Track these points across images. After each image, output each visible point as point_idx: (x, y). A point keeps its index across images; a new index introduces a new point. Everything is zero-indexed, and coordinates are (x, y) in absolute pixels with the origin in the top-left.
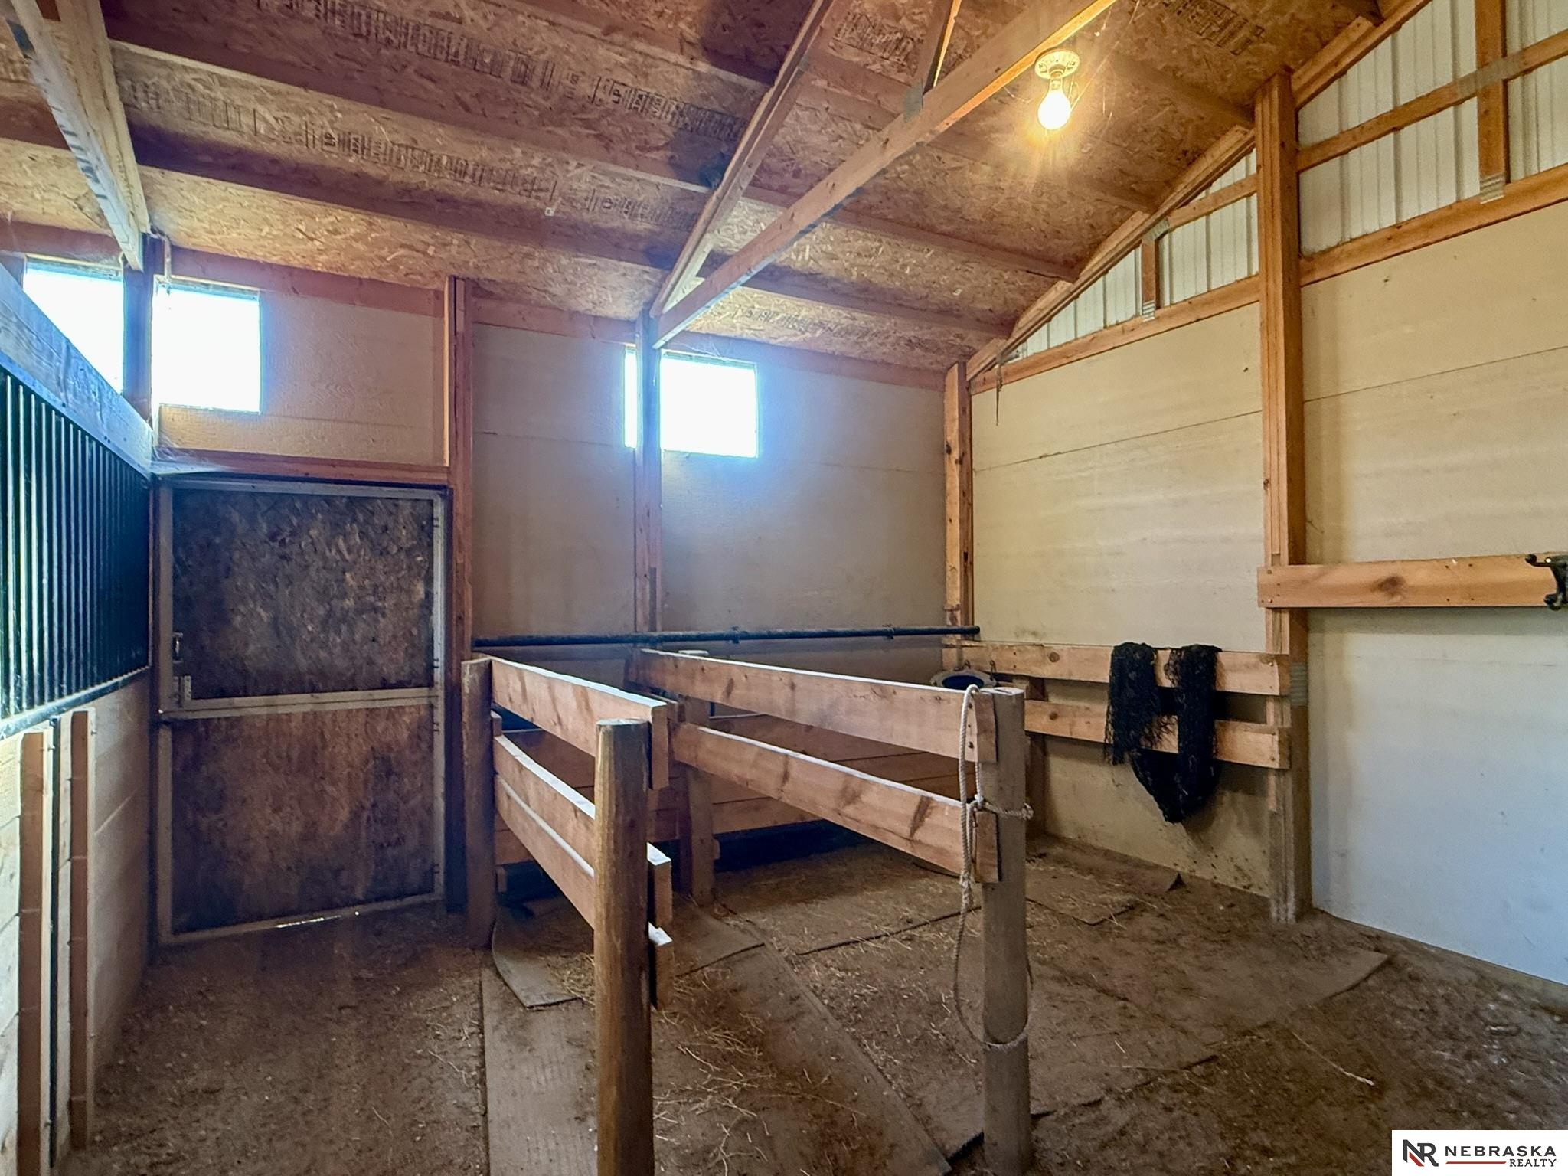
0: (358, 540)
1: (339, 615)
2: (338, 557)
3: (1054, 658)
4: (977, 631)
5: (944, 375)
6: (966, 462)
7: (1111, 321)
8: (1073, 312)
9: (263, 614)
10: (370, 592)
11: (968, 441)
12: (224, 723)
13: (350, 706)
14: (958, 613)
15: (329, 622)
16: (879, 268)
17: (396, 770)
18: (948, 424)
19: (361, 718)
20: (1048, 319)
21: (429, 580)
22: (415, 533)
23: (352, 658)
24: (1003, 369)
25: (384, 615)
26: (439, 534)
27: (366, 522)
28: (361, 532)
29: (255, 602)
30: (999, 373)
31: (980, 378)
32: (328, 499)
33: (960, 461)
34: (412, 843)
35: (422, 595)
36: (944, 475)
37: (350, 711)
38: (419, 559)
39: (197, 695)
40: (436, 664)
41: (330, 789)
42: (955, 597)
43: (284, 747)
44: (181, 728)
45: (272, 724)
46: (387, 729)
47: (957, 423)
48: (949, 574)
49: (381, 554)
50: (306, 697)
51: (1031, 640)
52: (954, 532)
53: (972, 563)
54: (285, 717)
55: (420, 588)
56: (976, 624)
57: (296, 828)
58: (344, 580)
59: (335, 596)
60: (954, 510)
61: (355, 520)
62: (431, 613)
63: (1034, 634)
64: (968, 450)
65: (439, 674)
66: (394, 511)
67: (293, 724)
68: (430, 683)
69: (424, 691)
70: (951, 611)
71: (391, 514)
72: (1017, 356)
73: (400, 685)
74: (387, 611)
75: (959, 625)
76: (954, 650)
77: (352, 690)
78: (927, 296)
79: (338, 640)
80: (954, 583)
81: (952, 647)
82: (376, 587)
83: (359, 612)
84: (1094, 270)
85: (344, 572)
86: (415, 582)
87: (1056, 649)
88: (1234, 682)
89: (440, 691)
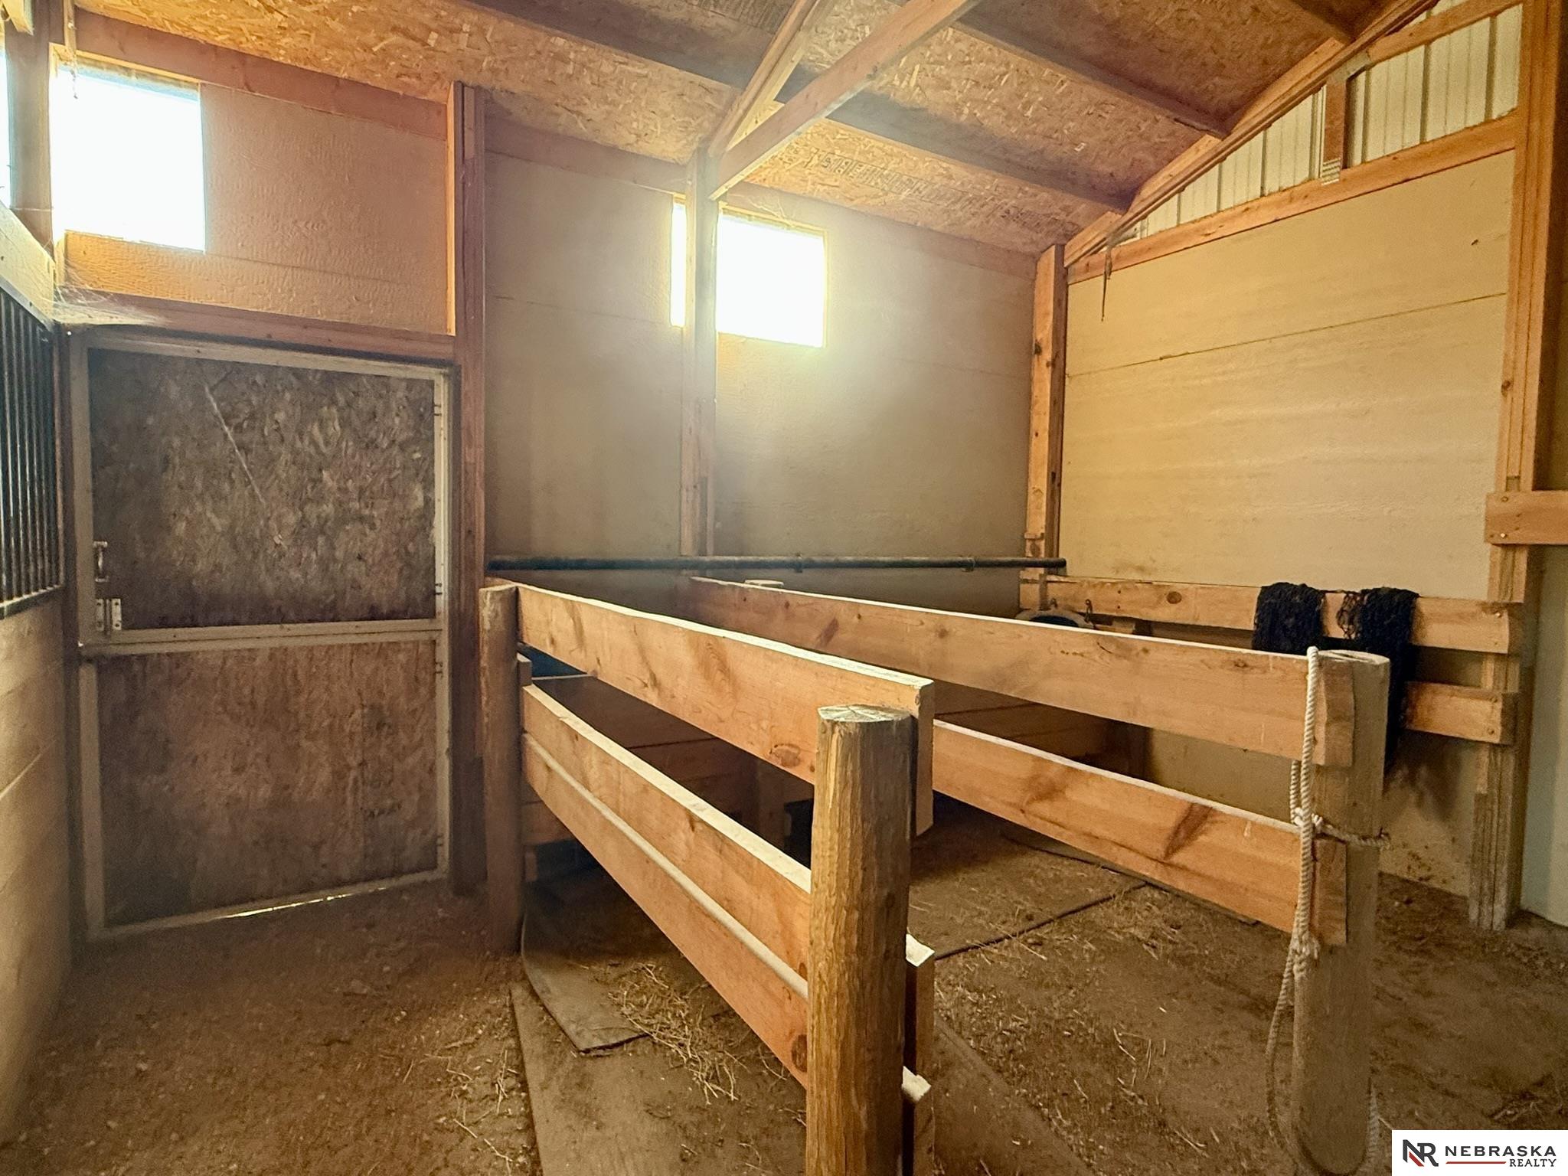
0: (338, 428)
1: (314, 523)
2: (312, 450)
3: (1174, 598)
4: (1063, 564)
5: (1035, 259)
6: (1059, 365)
7: (1272, 185)
8: (1217, 177)
9: (215, 520)
10: (355, 496)
11: (1062, 340)
12: (166, 661)
13: (329, 641)
14: (1042, 544)
15: (303, 533)
16: (997, 105)
17: (389, 721)
18: (1037, 319)
19: (346, 655)
20: (1179, 188)
21: (429, 483)
22: (411, 423)
23: (332, 579)
24: (1114, 253)
25: (373, 527)
26: (442, 426)
27: (349, 405)
28: (341, 418)
29: (203, 503)
30: (1109, 257)
31: (1083, 262)
32: (298, 373)
33: (1053, 364)
34: (409, 810)
35: (420, 502)
36: (1031, 380)
37: (330, 647)
38: (417, 455)
39: (129, 624)
40: (438, 590)
41: (305, 743)
42: (1037, 524)
43: (247, 691)
44: (111, 666)
45: (230, 662)
46: (377, 669)
47: (1051, 318)
48: (1031, 497)
49: (367, 447)
50: (274, 629)
51: (1137, 577)
52: (1040, 447)
53: (1059, 485)
54: (246, 654)
55: (418, 492)
56: (1061, 556)
57: (264, 792)
58: (320, 480)
59: (309, 499)
60: (1041, 422)
61: (333, 402)
62: (431, 526)
63: (1141, 569)
64: (1062, 349)
65: (442, 602)
66: (384, 392)
67: (258, 662)
68: (432, 614)
69: (423, 623)
70: (1033, 540)
71: (381, 396)
72: (1134, 236)
73: (391, 616)
74: (378, 523)
75: (1043, 556)
76: (1037, 587)
77: (333, 620)
78: (1042, 152)
79: (314, 556)
80: (1038, 508)
81: (1034, 582)
82: (361, 491)
83: (342, 521)
84: (1255, 122)
85: (320, 470)
86: (412, 484)
87: (1177, 588)
88: (1436, 634)
89: (443, 622)
